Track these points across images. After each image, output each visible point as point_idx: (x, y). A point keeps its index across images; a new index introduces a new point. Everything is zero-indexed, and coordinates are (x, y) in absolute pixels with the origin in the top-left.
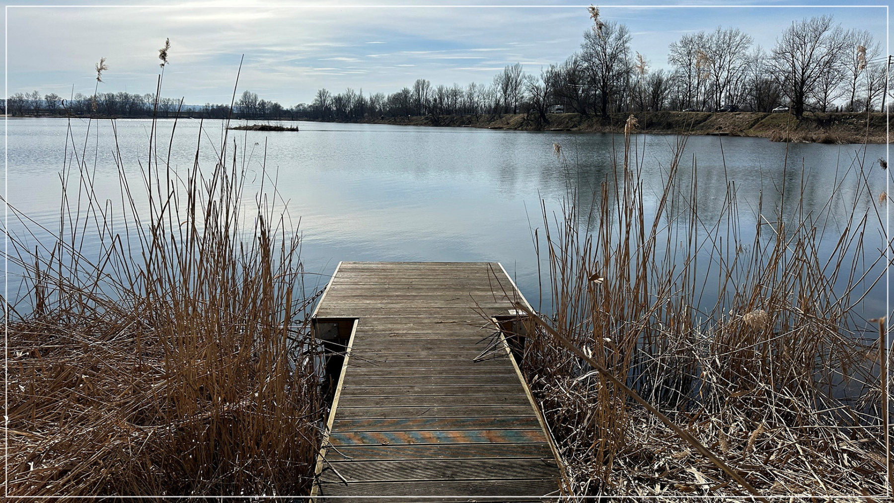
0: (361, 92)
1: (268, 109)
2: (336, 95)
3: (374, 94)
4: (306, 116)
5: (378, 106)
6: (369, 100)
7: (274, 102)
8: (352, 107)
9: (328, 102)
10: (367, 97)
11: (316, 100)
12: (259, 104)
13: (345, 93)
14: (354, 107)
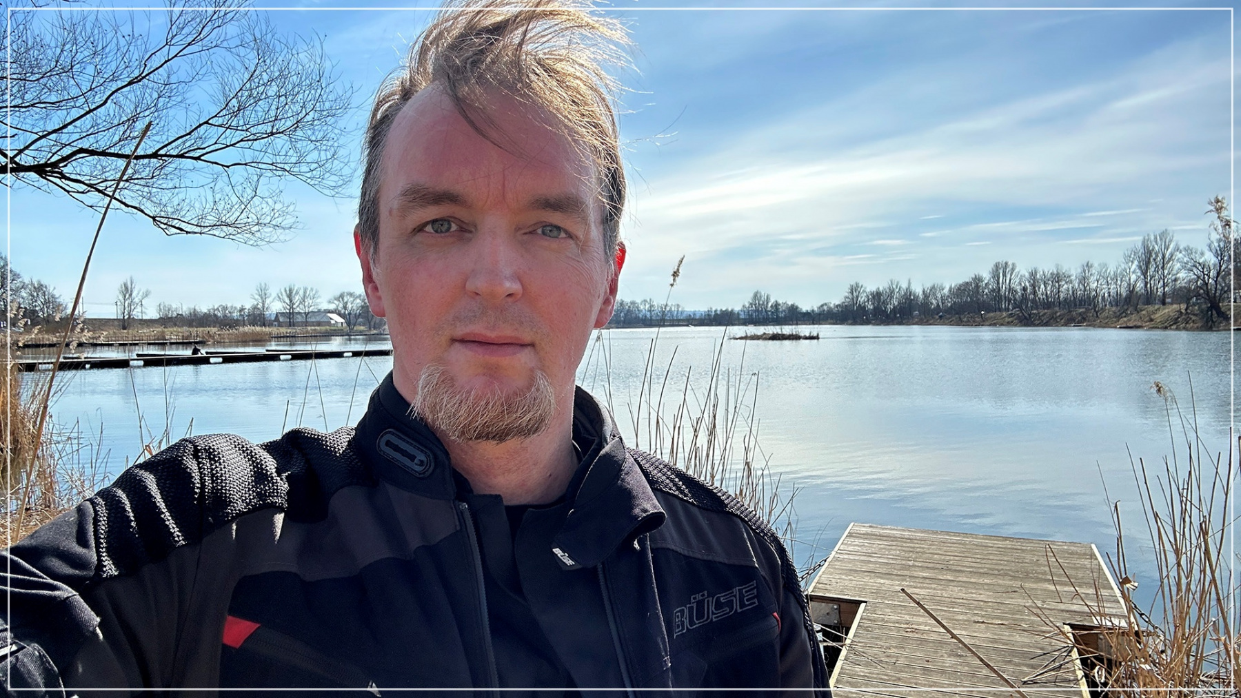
0: (909, 283)
1: (782, 312)
2: (874, 289)
3: (928, 285)
4: (832, 318)
5: (934, 302)
6: (921, 293)
7: (790, 303)
8: (896, 304)
9: (862, 299)
10: (918, 290)
11: (846, 297)
12: (772, 306)
13: (886, 286)
14: (899, 303)
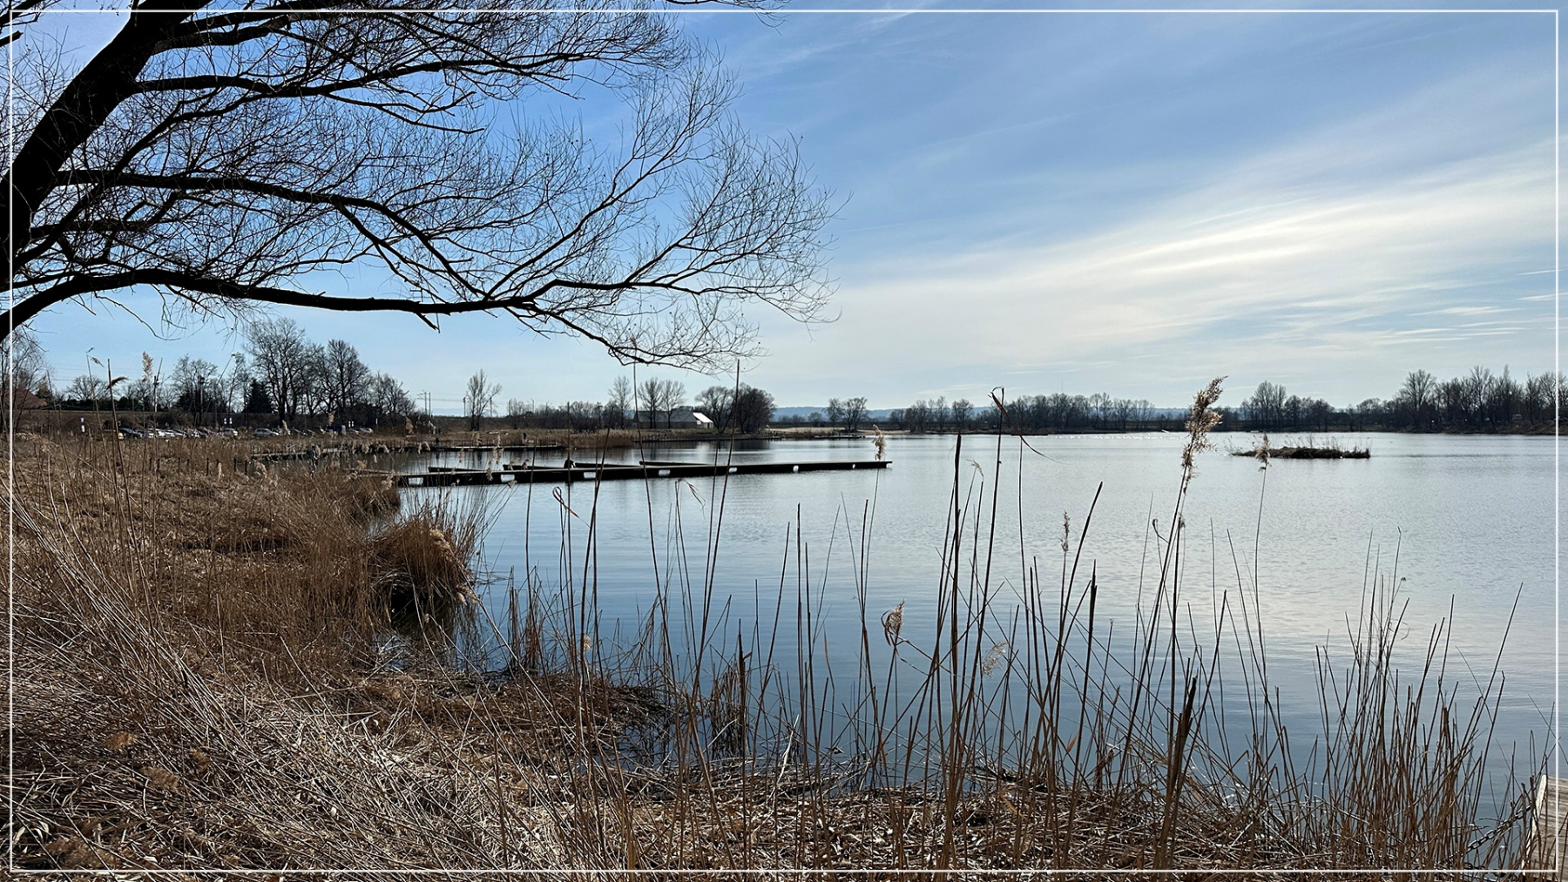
0: (1506, 371)
1: (1303, 413)
2: (1449, 381)
4: (1380, 422)
6: (1525, 386)
7: (1315, 399)
8: (1484, 401)
9: (1430, 394)
10: (1521, 381)
11: (1403, 392)
12: (1287, 404)
13: (1469, 376)
14: (1489, 401)
